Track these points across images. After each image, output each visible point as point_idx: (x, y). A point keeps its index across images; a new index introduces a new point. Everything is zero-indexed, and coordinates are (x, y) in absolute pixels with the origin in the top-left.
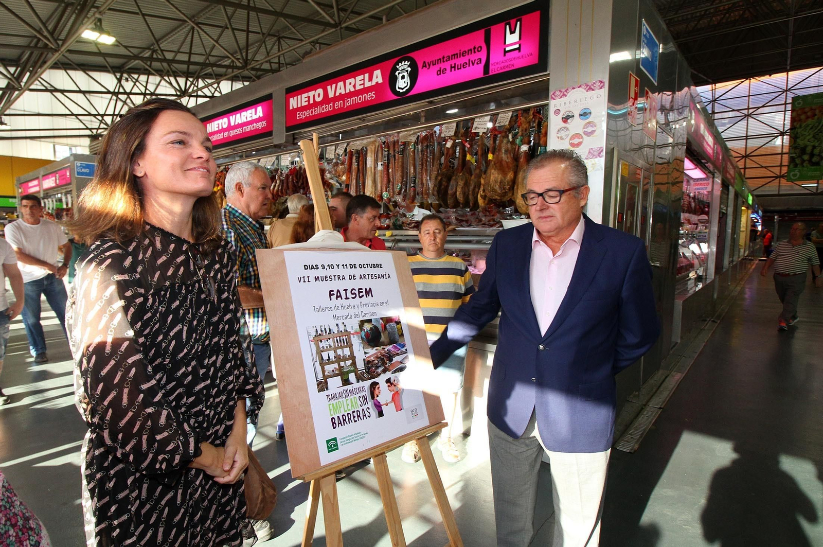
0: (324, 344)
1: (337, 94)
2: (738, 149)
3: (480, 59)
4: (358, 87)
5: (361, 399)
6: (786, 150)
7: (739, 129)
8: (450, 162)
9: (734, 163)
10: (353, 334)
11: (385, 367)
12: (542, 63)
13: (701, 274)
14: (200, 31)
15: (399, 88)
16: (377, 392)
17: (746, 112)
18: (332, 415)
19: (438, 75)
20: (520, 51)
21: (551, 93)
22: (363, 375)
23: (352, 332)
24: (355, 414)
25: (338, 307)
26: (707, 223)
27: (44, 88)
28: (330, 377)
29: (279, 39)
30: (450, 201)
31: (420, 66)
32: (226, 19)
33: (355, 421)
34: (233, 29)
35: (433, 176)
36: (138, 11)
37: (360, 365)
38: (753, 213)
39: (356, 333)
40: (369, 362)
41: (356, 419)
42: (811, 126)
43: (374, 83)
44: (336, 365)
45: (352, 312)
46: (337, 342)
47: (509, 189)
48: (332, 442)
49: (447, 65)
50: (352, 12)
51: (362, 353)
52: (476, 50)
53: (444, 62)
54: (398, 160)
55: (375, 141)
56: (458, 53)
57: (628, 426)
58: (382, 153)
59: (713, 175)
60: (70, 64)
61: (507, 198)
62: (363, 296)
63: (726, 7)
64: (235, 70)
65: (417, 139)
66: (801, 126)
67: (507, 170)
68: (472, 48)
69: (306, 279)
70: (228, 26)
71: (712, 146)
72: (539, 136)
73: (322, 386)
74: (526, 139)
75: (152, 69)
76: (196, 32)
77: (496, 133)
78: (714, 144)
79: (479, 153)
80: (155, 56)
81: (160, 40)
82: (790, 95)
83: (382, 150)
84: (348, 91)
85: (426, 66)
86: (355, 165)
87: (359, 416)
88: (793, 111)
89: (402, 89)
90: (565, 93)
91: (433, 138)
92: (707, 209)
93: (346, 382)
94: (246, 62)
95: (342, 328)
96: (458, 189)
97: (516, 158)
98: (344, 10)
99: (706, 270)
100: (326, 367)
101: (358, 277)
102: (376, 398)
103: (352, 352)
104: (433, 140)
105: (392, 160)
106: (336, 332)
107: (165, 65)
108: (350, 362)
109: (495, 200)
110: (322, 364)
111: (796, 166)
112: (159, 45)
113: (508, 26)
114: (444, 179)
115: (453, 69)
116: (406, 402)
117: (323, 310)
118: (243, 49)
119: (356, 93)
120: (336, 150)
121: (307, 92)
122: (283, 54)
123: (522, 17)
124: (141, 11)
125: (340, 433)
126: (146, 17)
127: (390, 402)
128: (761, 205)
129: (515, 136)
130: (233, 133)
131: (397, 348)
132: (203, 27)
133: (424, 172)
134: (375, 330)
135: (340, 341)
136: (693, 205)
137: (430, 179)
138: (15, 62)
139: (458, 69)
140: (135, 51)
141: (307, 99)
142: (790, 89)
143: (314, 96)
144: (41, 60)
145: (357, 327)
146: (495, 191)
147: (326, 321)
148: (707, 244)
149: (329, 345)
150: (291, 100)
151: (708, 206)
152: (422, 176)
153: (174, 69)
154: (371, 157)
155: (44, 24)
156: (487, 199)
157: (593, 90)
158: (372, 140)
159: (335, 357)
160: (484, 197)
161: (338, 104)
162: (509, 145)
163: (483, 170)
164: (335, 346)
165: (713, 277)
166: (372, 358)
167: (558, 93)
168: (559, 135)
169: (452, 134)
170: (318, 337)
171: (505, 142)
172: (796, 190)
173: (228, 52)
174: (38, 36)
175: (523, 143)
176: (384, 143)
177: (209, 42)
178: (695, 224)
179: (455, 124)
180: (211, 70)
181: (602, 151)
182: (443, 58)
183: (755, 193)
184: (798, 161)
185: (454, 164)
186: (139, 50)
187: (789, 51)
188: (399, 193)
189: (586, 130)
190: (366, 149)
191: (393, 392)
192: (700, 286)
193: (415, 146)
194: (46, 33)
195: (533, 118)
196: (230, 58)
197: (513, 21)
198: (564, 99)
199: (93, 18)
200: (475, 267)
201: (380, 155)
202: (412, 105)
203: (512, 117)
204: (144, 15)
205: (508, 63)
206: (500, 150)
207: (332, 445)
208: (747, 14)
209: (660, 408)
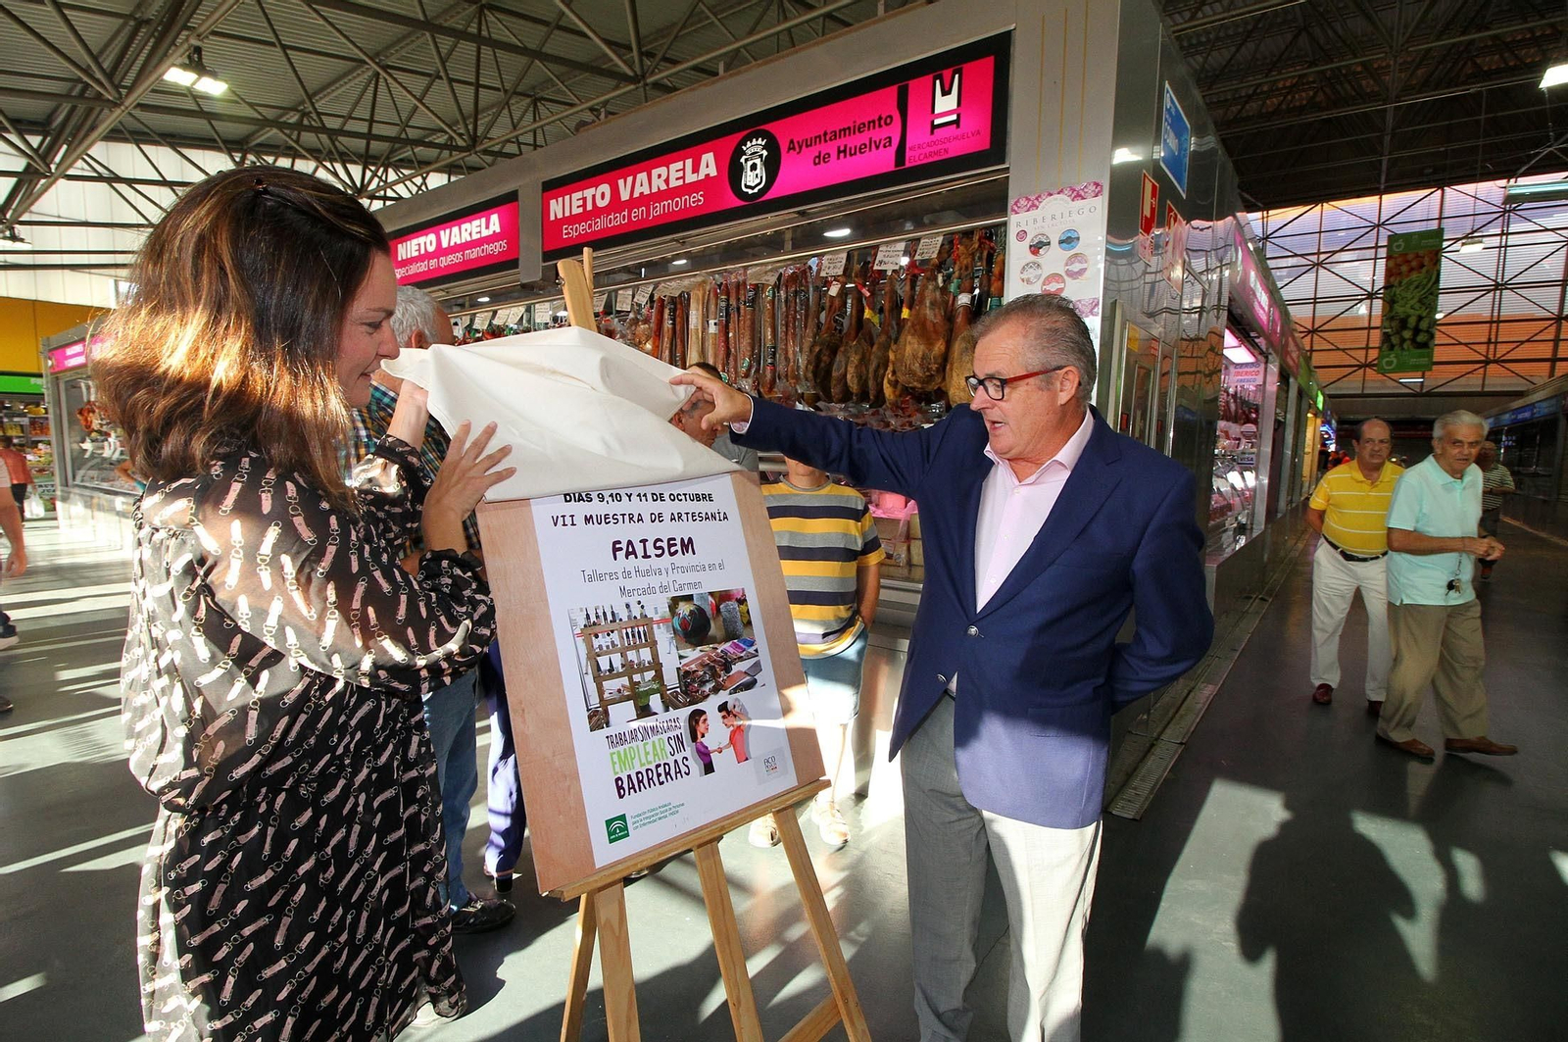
0: (602, 641)
1: (636, 195)
2: (1300, 319)
3: (890, 138)
4: (674, 183)
5: (672, 742)
6: (1376, 322)
7: (1302, 288)
8: (836, 321)
9: (1298, 340)
10: (658, 622)
11: (717, 682)
12: (996, 149)
13: (1244, 521)
14: (390, 80)
15: (747, 186)
16: (701, 728)
17: (1314, 258)
18: (617, 773)
19: (815, 164)
20: (958, 126)
21: (1011, 202)
22: (676, 698)
23: (656, 618)
24: (661, 770)
25: (629, 573)
26: (1254, 438)
27: (95, 175)
28: (614, 702)
29: (536, 101)
30: (835, 391)
31: (784, 148)
32: (437, 60)
33: (661, 783)
34: (451, 81)
35: (806, 348)
36: (274, 40)
37: (671, 680)
38: (1324, 423)
39: (664, 620)
40: (687, 673)
41: (662, 778)
42: (1416, 283)
43: (702, 176)
44: (625, 681)
45: (654, 581)
46: (628, 637)
47: (938, 370)
48: (617, 824)
49: (831, 148)
50: (665, 59)
51: (673, 657)
52: (882, 122)
53: (826, 141)
54: (745, 316)
55: (704, 282)
56: (852, 125)
57: (1130, 775)
58: (717, 304)
59: (1267, 357)
60: (145, 134)
61: (932, 387)
62: (676, 552)
63: (1288, 84)
64: (454, 153)
65: (779, 279)
66: (1400, 283)
67: (934, 336)
68: (876, 118)
69: (568, 520)
70: (442, 74)
71: (1266, 309)
72: (989, 280)
73: (598, 719)
74: (967, 284)
75: (301, 146)
76: (381, 82)
77: (916, 271)
78: (1270, 306)
79: (887, 308)
80: (306, 122)
81: (315, 94)
82: (1384, 234)
83: (717, 298)
84: (654, 190)
85: (794, 149)
86: (668, 324)
87: (667, 774)
88: (1388, 258)
89: (753, 188)
90: (1036, 203)
91: (806, 279)
92: (1254, 416)
93: (644, 711)
94: (474, 140)
95: (636, 612)
96: (849, 369)
97: (950, 317)
98: (650, 55)
99: (1252, 516)
100: (606, 684)
101: (667, 517)
102: (700, 739)
103: (655, 655)
104: (807, 282)
105: (734, 317)
106: (625, 619)
107: (324, 137)
108: (653, 673)
109: (913, 388)
110: (599, 679)
111: (1392, 347)
112: (313, 104)
113: (938, 82)
114: (824, 351)
115: (842, 155)
116: (755, 747)
117: (601, 577)
118: (469, 117)
119: (670, 193)
120: (633, 297)
121: (582, 189)
122: (542, 127)
123: (964, 66)
124: (279, 41)
125: (633, 805)
126: (289, 52)
127: (726, 747)
128: (1336, 411)
129: (948, 279)
130: (445, 261)
131: (740, 647)
132: (397, 74)
133: (790, 338)
134: (699, 615)
135: (633, 636)
136: (1233, 406)
137: (801, 351)
138: (39, 126)
139: (851, 155)
140: (269, 114)
141: (581, 202)
142: (1383, 224)
143: (594, 196)
144: (89, 123)
145: (665, 610)
146: (912, 373)
147: (607, 598)
148: (1254, 474)
149: (613, 642)
150: (553, 202)
151: (1257, 411)
152: (786, 345)
153: (341, 148)
154: (697, 310)
155: (95, 59)
156: (899, 387)
157: (1083, 198)
158: (699, 279)
159: (623, 666)
160: (894, 384)
161: (637, 213)
162: (938, 294)
163: (894, 336)
164: (623, 644)
165: (1263, 527)
166: (693, 667)
167: (1023, 202)
168: (1024, 276)
169: (840, 272)
170: (591, 629)
171: (930, 287)
172: (1390, 388)
173: (443, 122)
174: (86, 79)
175: (961, 290)
176: (720, 286)
177: (406, 102)
178: (1236, 439)
179: (844, 255)
180: (410, 153)
181: (1097, 305)
182: (825, 134)
183: (1331, 391)
184: (1395, 340)
185: (842, 325)
186: (280, 112)
187: (1385, 160)
188: (747, 376)
189: (1070, 268)
190: (689, 295)
191: (732, 728)
192: (1242, 541)
193: (774, 293)
194: (99, 75)
195: (980, 246)
196: (446, 133)
197: (947, 73)
198: (1033, 213)
199: (186, 46)
200: (877, 506)
201: (712, 307)
202: (770, 217)
203: (942, 245)
204: (284, 48)
205: (939, 147)
206: (922, 302)
207: (617, 829)
208: (1320, 97)
209: (1181, 744)
